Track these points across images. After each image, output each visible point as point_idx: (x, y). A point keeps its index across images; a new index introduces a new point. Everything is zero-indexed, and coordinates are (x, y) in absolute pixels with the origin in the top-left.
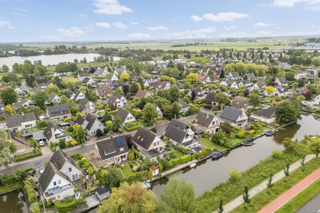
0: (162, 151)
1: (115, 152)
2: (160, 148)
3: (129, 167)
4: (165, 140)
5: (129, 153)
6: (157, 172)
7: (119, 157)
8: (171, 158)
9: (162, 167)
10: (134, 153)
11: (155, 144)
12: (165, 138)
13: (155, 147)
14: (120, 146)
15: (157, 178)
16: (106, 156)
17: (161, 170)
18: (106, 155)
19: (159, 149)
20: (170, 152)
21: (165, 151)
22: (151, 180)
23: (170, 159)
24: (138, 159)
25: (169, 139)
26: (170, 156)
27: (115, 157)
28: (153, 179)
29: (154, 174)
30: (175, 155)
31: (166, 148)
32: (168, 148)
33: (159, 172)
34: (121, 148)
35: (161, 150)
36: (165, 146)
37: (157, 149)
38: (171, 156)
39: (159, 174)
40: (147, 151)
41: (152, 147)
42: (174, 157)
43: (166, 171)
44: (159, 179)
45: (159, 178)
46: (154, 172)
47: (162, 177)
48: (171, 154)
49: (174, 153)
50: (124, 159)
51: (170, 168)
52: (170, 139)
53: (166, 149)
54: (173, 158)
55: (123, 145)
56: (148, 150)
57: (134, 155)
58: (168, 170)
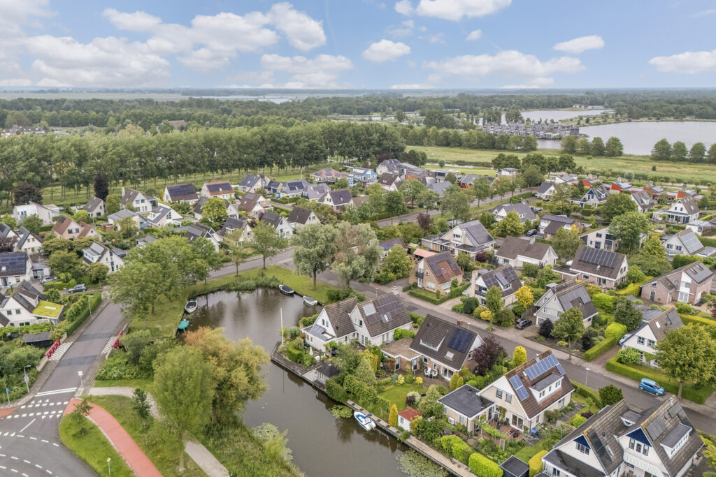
1: (437, 350)
6: (407, 425)
7: (439, 366)
11: (499, 394)
14: (453, 347)
18: (421, 343)
22: (388, 426)
28: (393, 430)
34: (452, 352)
44: (398, 439)
46: (402, 420)
50: (448, 378)
55: (459, 349)
56: (479, 394)
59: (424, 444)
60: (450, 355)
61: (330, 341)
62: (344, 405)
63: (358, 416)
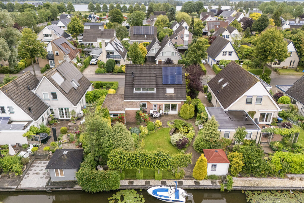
0: (264, 123)
1: (155, 91)
2: (263, 115)
3: (170, 130)
4: (284, 102)
5: (185, 102)
6: (222, 169)
7: (161, 105)
8: (282, 146)
9: (242, 163)
10: (196, 107)
11: (249, 101)
12: (286, 97)
13: (248, 109)
14: (169, 83)
15: (218, 184)
16: (136, 94)
17: (235, 169)
18: (135, 91)
19: (257, 116)
20: (285, 131)
21: (273, 124)
22: (196, 183)
23: (279, 148)
24: (199, 121)
25: (294, 103)
26: (283, 142)
27: (153, 102)
28: (205, 183)
29: (210, 172)
30: (298, 144)
31: (280, 119)
32: (284, 121)
33: (229, 172)
34: (170, 87)
35: (263, 121)
36: (276, 114)
37: (253, 113)
38: (286, 141)
39: (225, 177)
40: (225, 110)
41: (238, 105)
42: (293, 147)
43: (252, 176)
44: (222, 190)
45: (223, 188)
46: (214, 167)
47: (233, 188)
48: (289, 136)
49: (296, 136)
50: (171, 112)
51: (270, 173)
52: (297, 103)
53: (279, 121)
54: (290, 148)
55: (176, 83)
56: (227, 110)
57: (193, 110)
58: (261, 176)
59: (250, 178)
60: (170, 91)
61: (29, 128)
62: (119, 190)
63: (155, 192)
